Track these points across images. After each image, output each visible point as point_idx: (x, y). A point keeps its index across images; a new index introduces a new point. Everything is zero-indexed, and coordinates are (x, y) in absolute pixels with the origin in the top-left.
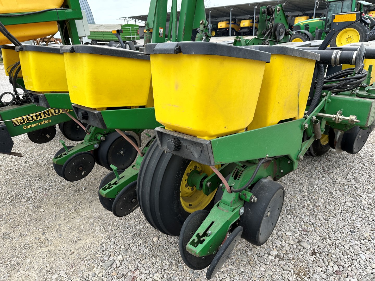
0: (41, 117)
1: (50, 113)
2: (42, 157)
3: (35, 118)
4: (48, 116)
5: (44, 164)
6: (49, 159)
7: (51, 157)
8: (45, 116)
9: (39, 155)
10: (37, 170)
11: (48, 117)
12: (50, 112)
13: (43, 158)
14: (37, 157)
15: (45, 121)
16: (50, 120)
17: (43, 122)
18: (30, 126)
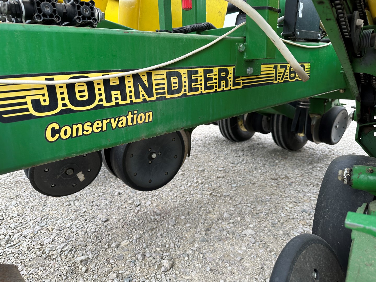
0: (124, 98)
1: (154, 87)
4: (146, 97)
8: (137, 97)
11: (145, 100)
12: (154, 82)
15: (135, 116)
16: (151, 113)
17: (127, 120)
18: (75, 127)
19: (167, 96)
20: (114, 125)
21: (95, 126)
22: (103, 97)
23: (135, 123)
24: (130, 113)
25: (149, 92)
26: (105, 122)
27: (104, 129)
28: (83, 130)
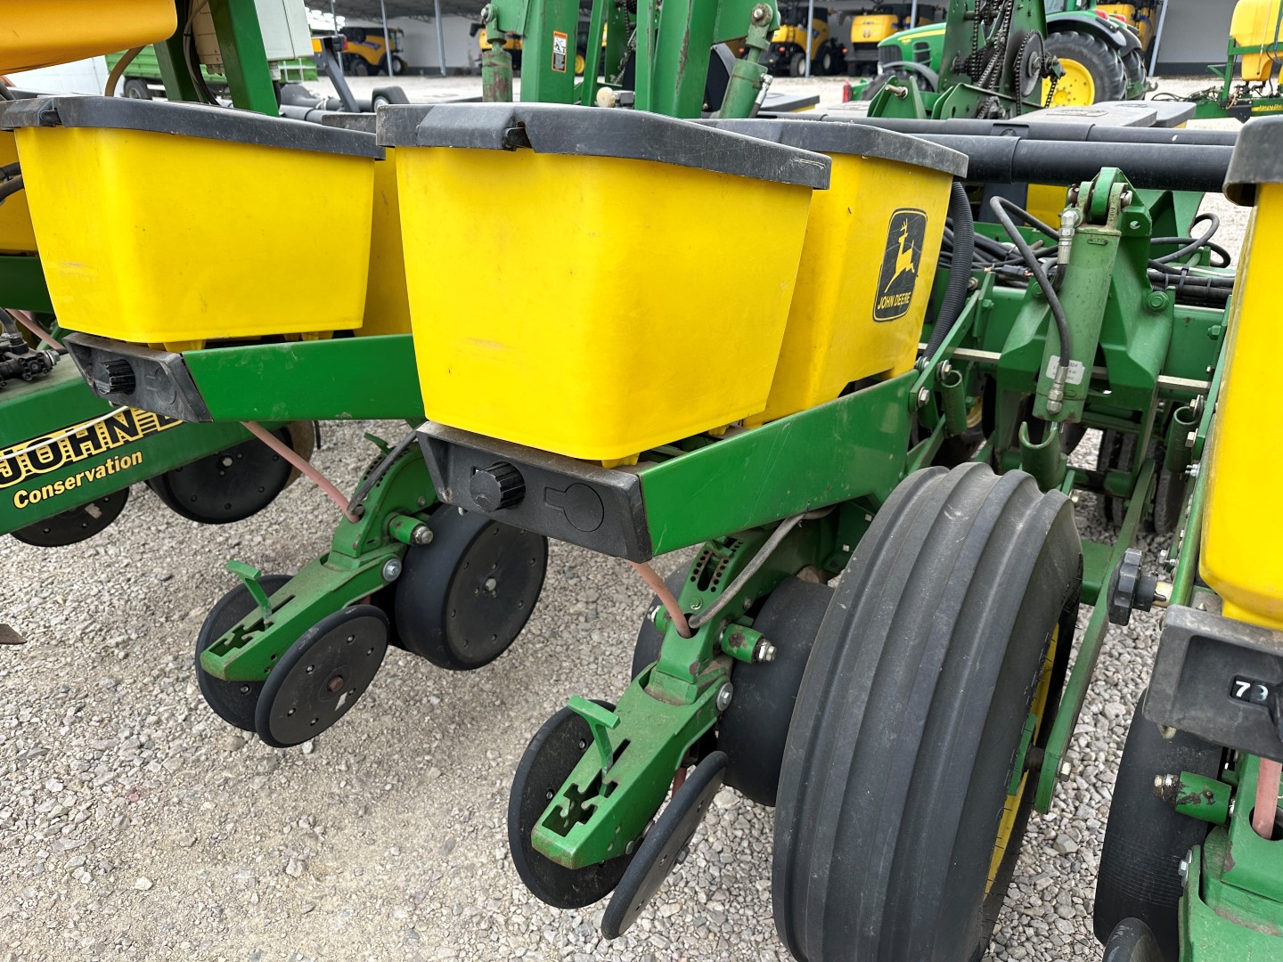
0: (98, 446)
2: (59, 599)
3: (67, 451)
4: (128, 438)
5: (78, 633)
6: (92, 607)
7: (98, 595)
8: (115, 439)
9: (36, 585)
10: (50, 665)
11: (127, 442)
12: (136, 419)
13: (65, 601)
14: (36, 601)
15: (117, 462)
16: (139, 454)
17: (106, 469)
18: (44, 490)
19: (159, 429)
20: (91, 478)
21: (67, 483)
22: (71, 453)
23: (118, 469)
24: (109, 461)
25: (132, 431)
26: (78, 477)
27: (79, 484)
28: (54, 490)
